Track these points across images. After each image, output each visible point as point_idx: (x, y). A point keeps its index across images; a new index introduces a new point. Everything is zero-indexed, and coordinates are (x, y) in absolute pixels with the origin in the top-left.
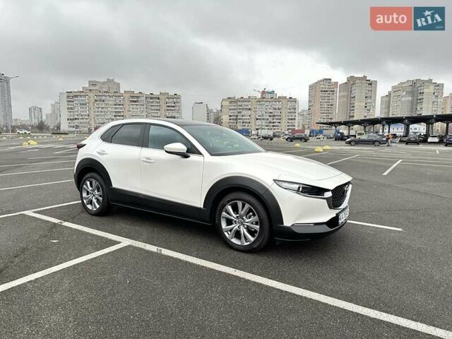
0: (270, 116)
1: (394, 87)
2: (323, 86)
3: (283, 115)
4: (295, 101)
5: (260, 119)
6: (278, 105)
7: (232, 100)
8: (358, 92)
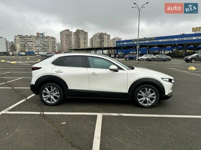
0: (43, 45)
1: (94, 35)
2: (66, 33)
3: (50, 45)
4: (54, 39)
5: (38, 47)
6: (46, 40)
7: (21, 37)
8: (81, 36)
